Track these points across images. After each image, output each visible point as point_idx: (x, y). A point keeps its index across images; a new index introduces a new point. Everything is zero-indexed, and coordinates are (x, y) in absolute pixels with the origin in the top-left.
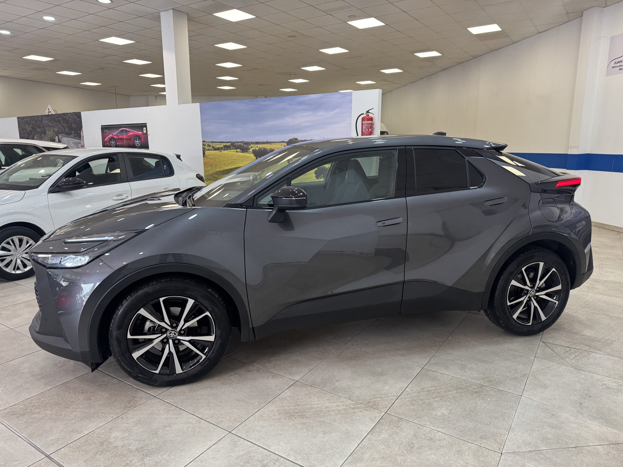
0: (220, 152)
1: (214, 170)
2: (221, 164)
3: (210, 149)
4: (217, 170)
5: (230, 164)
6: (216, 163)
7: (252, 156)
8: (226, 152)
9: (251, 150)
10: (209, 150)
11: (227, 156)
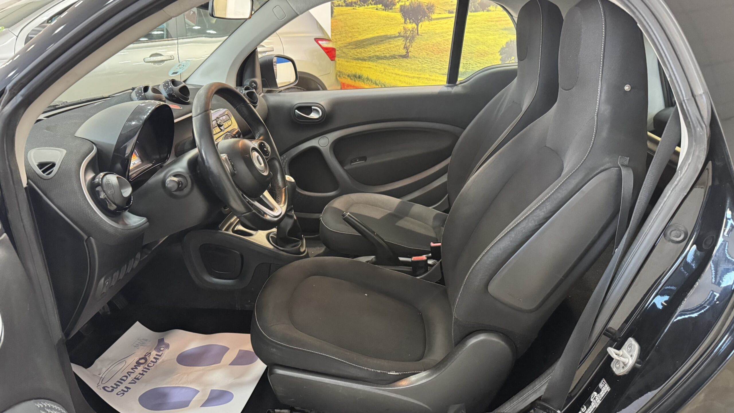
0: (353, 10)
1: (343, 40)
2: (353, 30)
3: (341, 4)
4: (348, 40)
5: (365, 30)
6: (347, 28)
7: (399, 16)
8: (362, 8)
9: (398, 6)
10: (339, 6)
11: (363, 17)
